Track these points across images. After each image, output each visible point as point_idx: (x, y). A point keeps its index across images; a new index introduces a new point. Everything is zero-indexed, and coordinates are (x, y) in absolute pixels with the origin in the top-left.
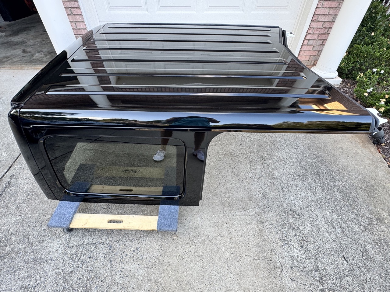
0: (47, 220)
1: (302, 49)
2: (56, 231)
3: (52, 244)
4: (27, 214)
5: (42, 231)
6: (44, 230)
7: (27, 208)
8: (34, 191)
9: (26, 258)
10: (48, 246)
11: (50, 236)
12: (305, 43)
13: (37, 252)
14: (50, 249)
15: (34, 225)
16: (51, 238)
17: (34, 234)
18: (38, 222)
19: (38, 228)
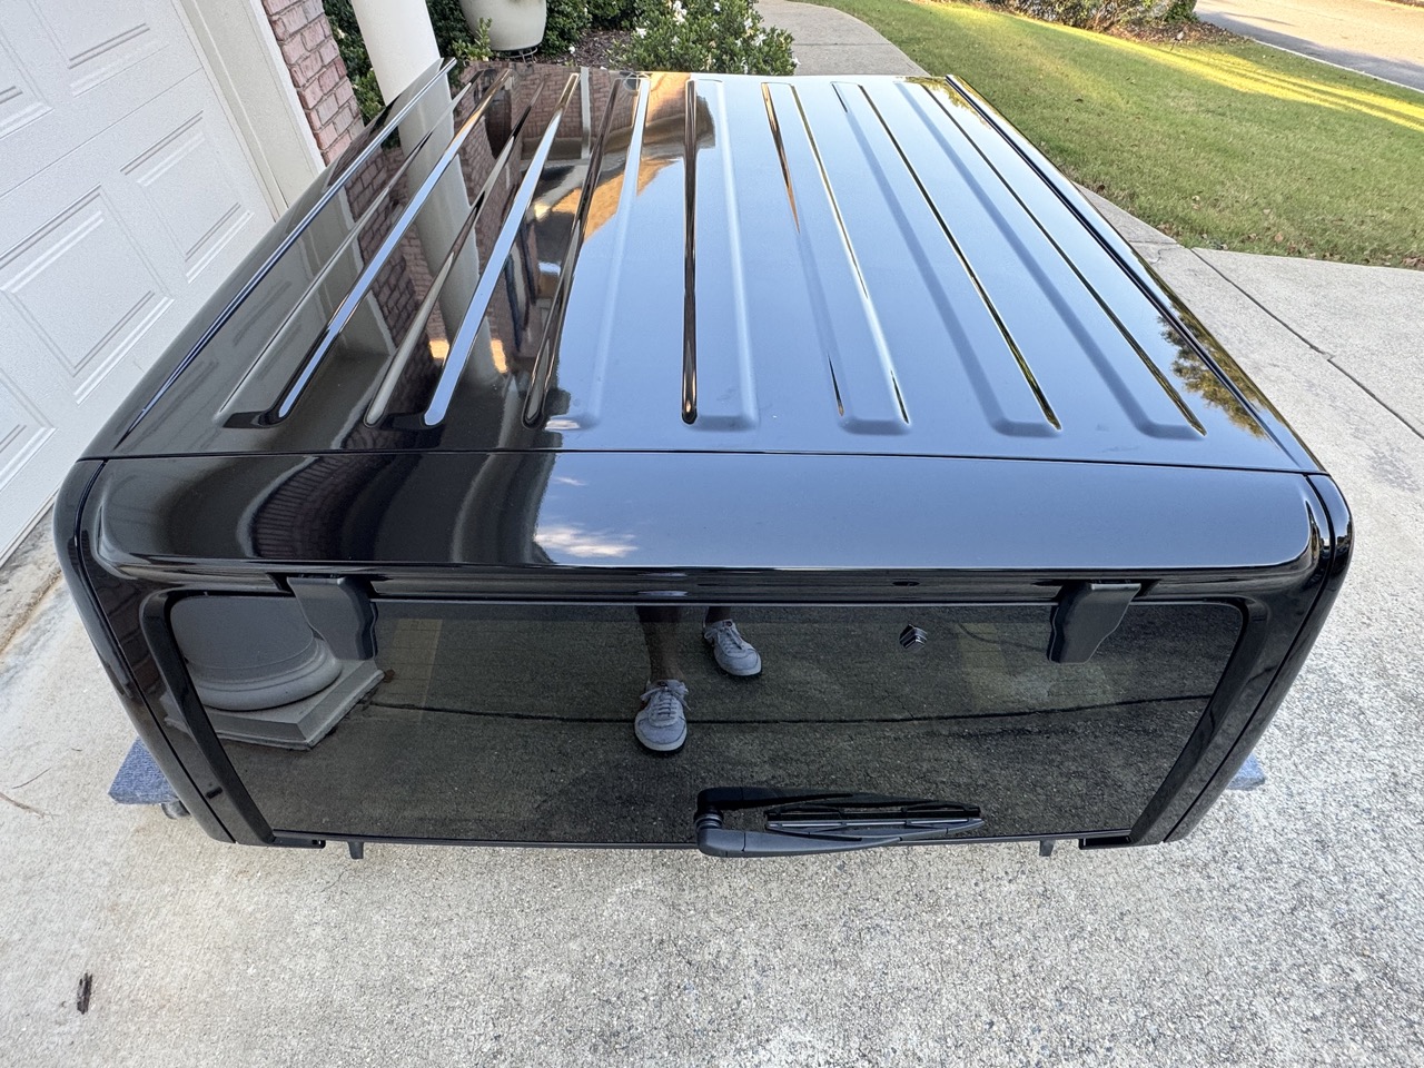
0: (1209, 877)
1: (325, 146)
2: (1222, 821)
3: (1260, 814)
4: (1231, 982)
5: (1247, 873)
6: (1239, 868)
7: (1211, 1002)
8: (1133, 1019)
9: (1335, 879)
10: (1271, 824)
11: (1243, 834)
12: (317, 124)
13: (1306, 854)
14: (1273, 814)
15: (1246, 918)
16: (1246, 829)
17: (1271, 899)
18: (1229, 908)
19: (1246, 895)
